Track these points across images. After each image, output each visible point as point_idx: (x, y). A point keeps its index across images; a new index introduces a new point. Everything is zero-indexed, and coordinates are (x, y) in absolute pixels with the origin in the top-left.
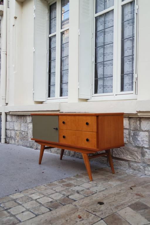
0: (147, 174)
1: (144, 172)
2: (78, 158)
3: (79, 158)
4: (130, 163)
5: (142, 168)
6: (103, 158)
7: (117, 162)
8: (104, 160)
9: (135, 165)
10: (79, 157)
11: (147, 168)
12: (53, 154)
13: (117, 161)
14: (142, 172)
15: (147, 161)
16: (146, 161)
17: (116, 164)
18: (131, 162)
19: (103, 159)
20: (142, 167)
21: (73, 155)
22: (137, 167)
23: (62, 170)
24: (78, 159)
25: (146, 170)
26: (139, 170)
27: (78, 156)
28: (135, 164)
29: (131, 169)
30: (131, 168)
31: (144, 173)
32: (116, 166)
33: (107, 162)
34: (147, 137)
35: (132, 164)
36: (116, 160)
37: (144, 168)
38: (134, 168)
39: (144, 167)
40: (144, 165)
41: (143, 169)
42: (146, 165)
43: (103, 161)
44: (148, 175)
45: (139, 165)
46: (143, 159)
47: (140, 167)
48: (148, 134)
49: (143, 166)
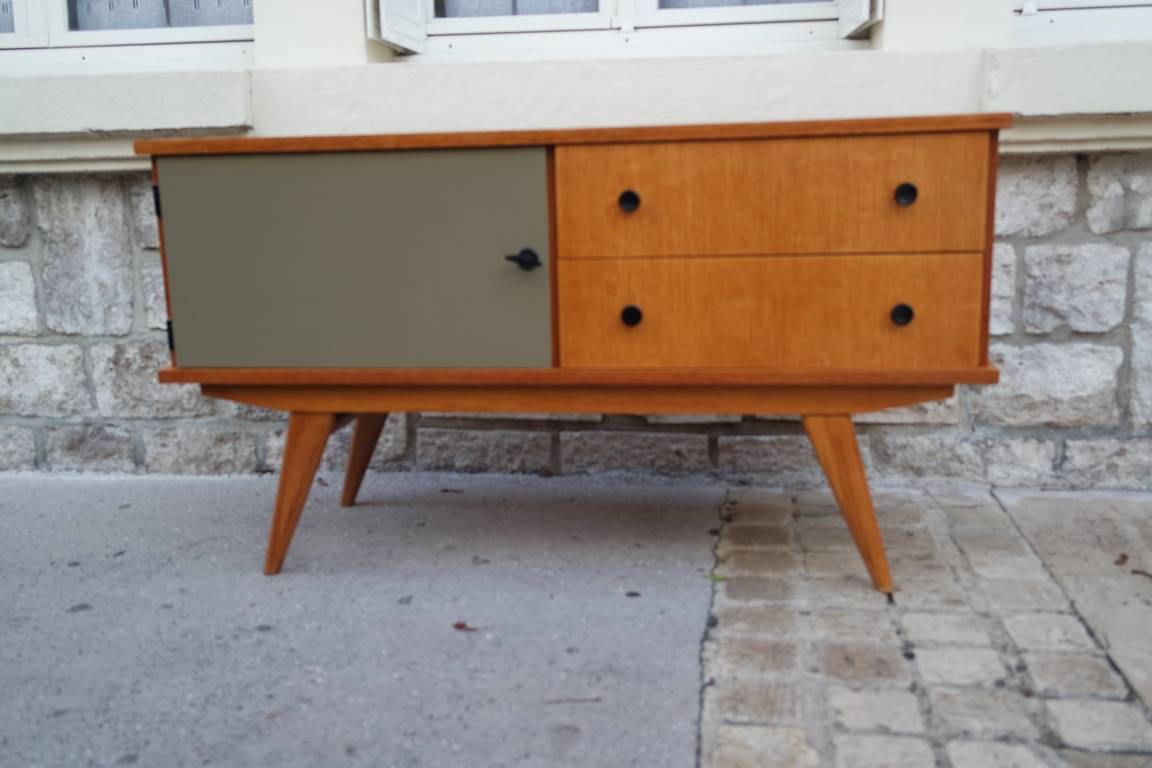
0: (998, 482)
1: (985, 473)
2: (449, 467)
3: (458, 471)
4: (888, 439)
5: (972, 454)
6: (677, 441)
7: (788, 448)
8: (683, 447)
9: (924, 442)
10: (458, 464)
11: (1001, 450)
12: (171, 477)
13: (789, 443)
14: (967, 474)
15: (1004, 409)
16: (997, 413)
17: (787, 463)
18: (889, 429)
19: (674, 447)
20: (967, 449)
21: (397, 458)
22: (931, 454)
23: (551, 573)
24: (454, 476)
25: (995, 459)
26: (946, 468)
27: (444, 454)
28: (920, 438)
29: (891, 470)
30: (896, 466)
31: (980, 478)
32: (786, 472)
33: (705, 457)
34: (1008, 273)
35: (901, 440)
36: (778, 433)
37: (983, 454)
38: (916, 464)
39: (984, 447)
40: (980, 433)
41: (978, 460)
42: (991, 432)
43: (676, 459)
44: (1008, 483)
45: (949, 438)
46: (975, 405)
47: (959, 451)
48: (1014, 257)
49: (973, 444)
